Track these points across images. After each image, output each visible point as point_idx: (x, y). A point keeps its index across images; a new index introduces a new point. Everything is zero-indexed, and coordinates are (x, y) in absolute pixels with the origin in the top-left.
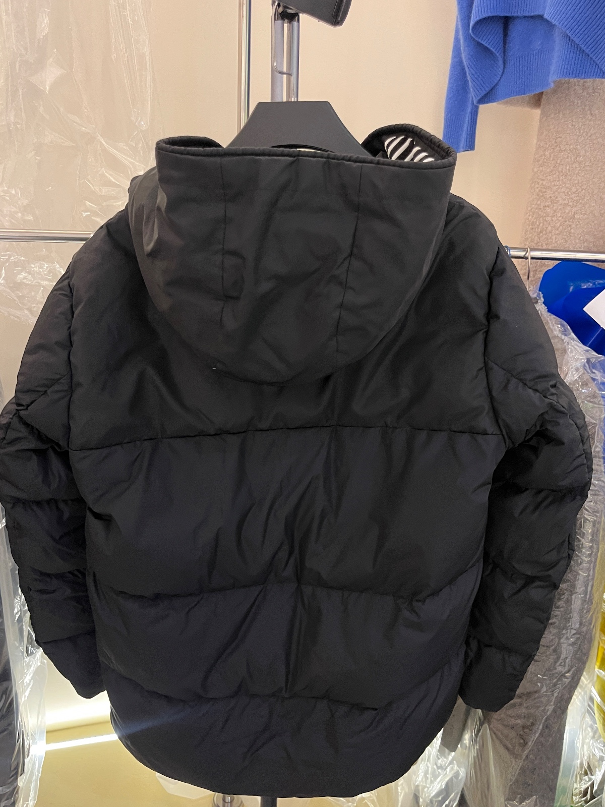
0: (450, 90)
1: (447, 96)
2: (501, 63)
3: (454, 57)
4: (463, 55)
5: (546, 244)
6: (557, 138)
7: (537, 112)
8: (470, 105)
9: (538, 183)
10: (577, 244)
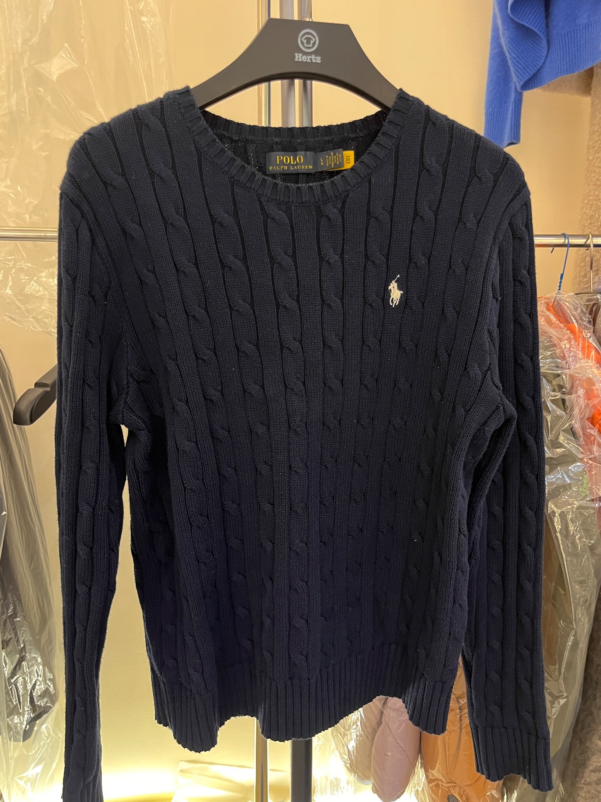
0: (490, 82)
1: (488, 90)
2: (544, 42)
4: (503, 41)
8: (513, 93)
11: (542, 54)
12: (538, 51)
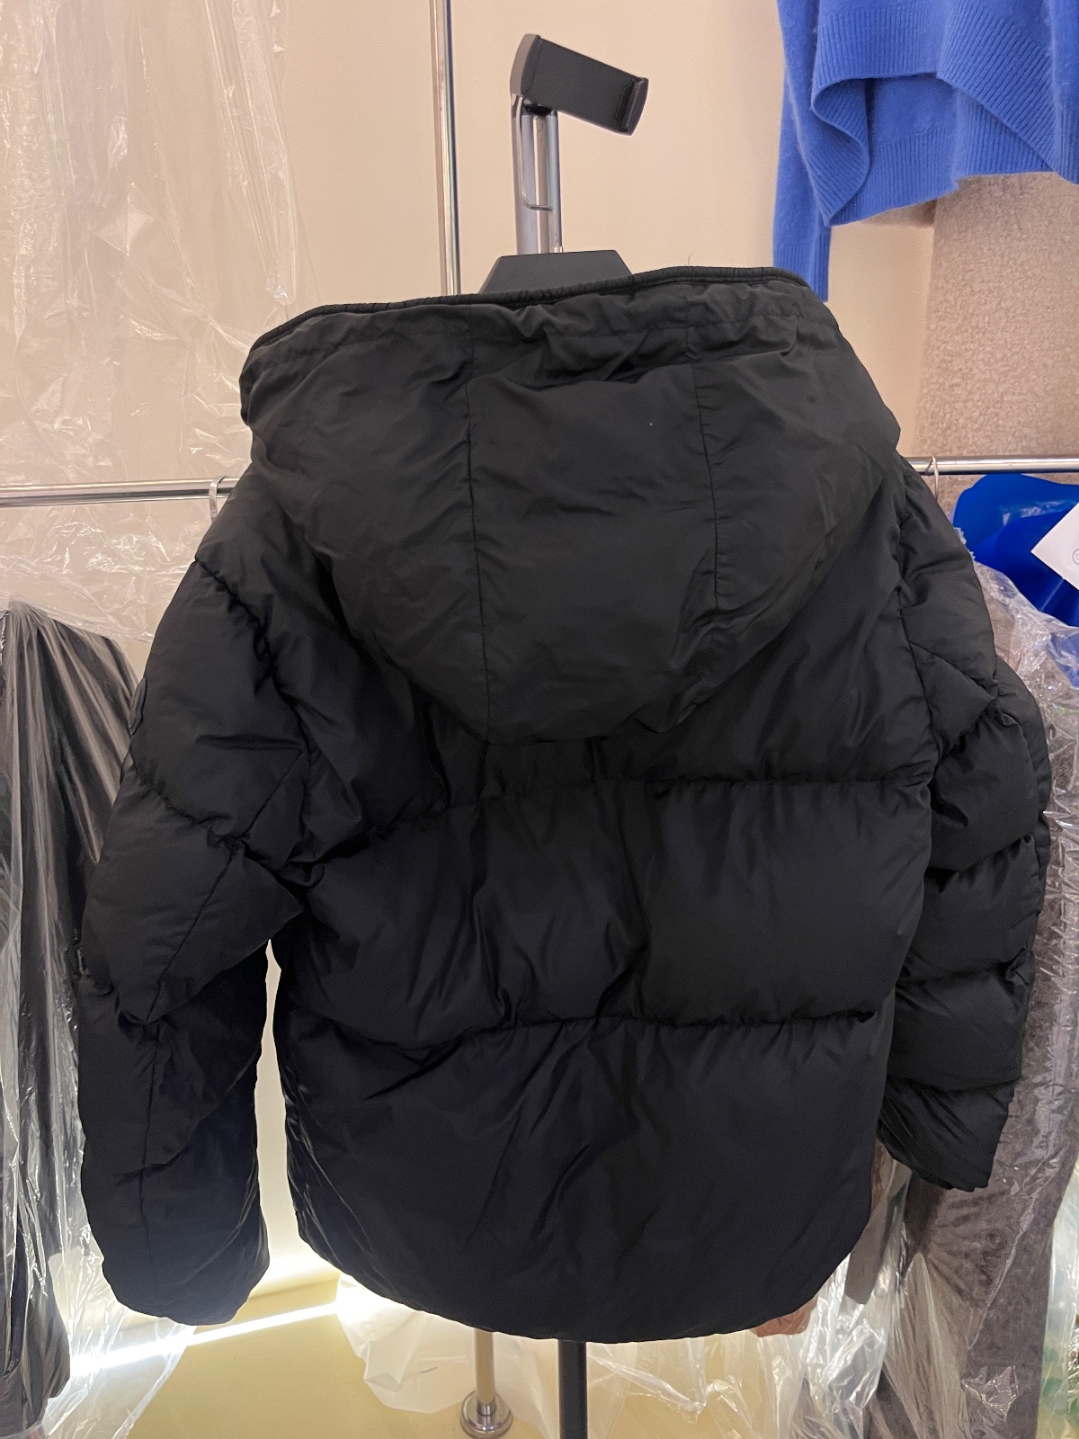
0: (781, 204)
1: (777, 214)
2: (865, 156)
3: (784, 151)
4: (803, 148)
5: (959, 448)
6: (967, 272)
7: (928, 232)
8: (816, 227)
9: (938, 349)
10: (1010, 443)
11: (862, 170)
12: (855, 164)
